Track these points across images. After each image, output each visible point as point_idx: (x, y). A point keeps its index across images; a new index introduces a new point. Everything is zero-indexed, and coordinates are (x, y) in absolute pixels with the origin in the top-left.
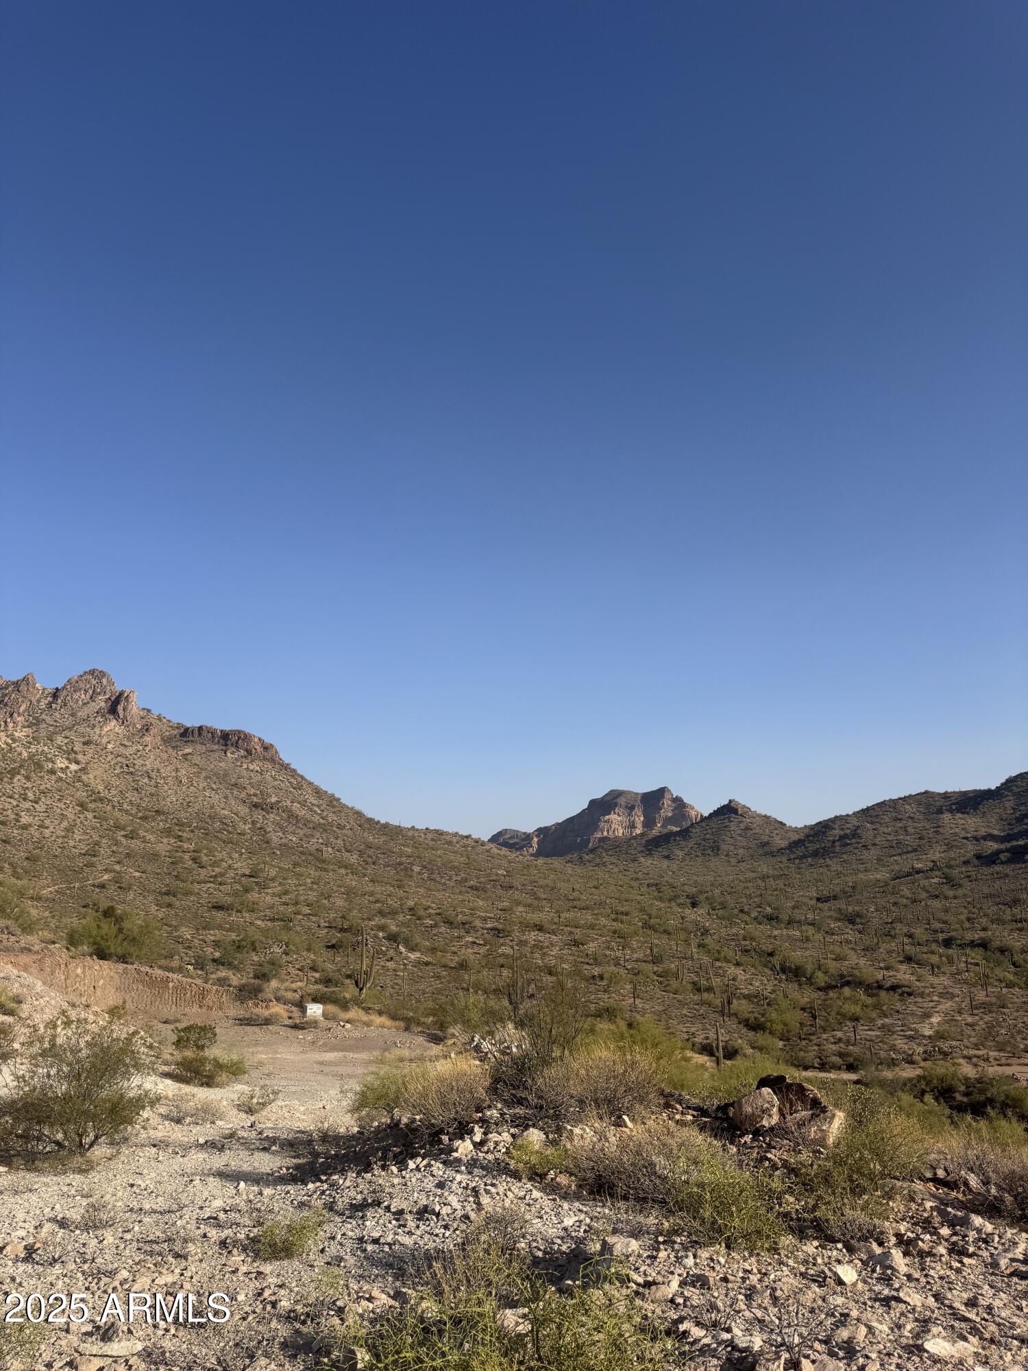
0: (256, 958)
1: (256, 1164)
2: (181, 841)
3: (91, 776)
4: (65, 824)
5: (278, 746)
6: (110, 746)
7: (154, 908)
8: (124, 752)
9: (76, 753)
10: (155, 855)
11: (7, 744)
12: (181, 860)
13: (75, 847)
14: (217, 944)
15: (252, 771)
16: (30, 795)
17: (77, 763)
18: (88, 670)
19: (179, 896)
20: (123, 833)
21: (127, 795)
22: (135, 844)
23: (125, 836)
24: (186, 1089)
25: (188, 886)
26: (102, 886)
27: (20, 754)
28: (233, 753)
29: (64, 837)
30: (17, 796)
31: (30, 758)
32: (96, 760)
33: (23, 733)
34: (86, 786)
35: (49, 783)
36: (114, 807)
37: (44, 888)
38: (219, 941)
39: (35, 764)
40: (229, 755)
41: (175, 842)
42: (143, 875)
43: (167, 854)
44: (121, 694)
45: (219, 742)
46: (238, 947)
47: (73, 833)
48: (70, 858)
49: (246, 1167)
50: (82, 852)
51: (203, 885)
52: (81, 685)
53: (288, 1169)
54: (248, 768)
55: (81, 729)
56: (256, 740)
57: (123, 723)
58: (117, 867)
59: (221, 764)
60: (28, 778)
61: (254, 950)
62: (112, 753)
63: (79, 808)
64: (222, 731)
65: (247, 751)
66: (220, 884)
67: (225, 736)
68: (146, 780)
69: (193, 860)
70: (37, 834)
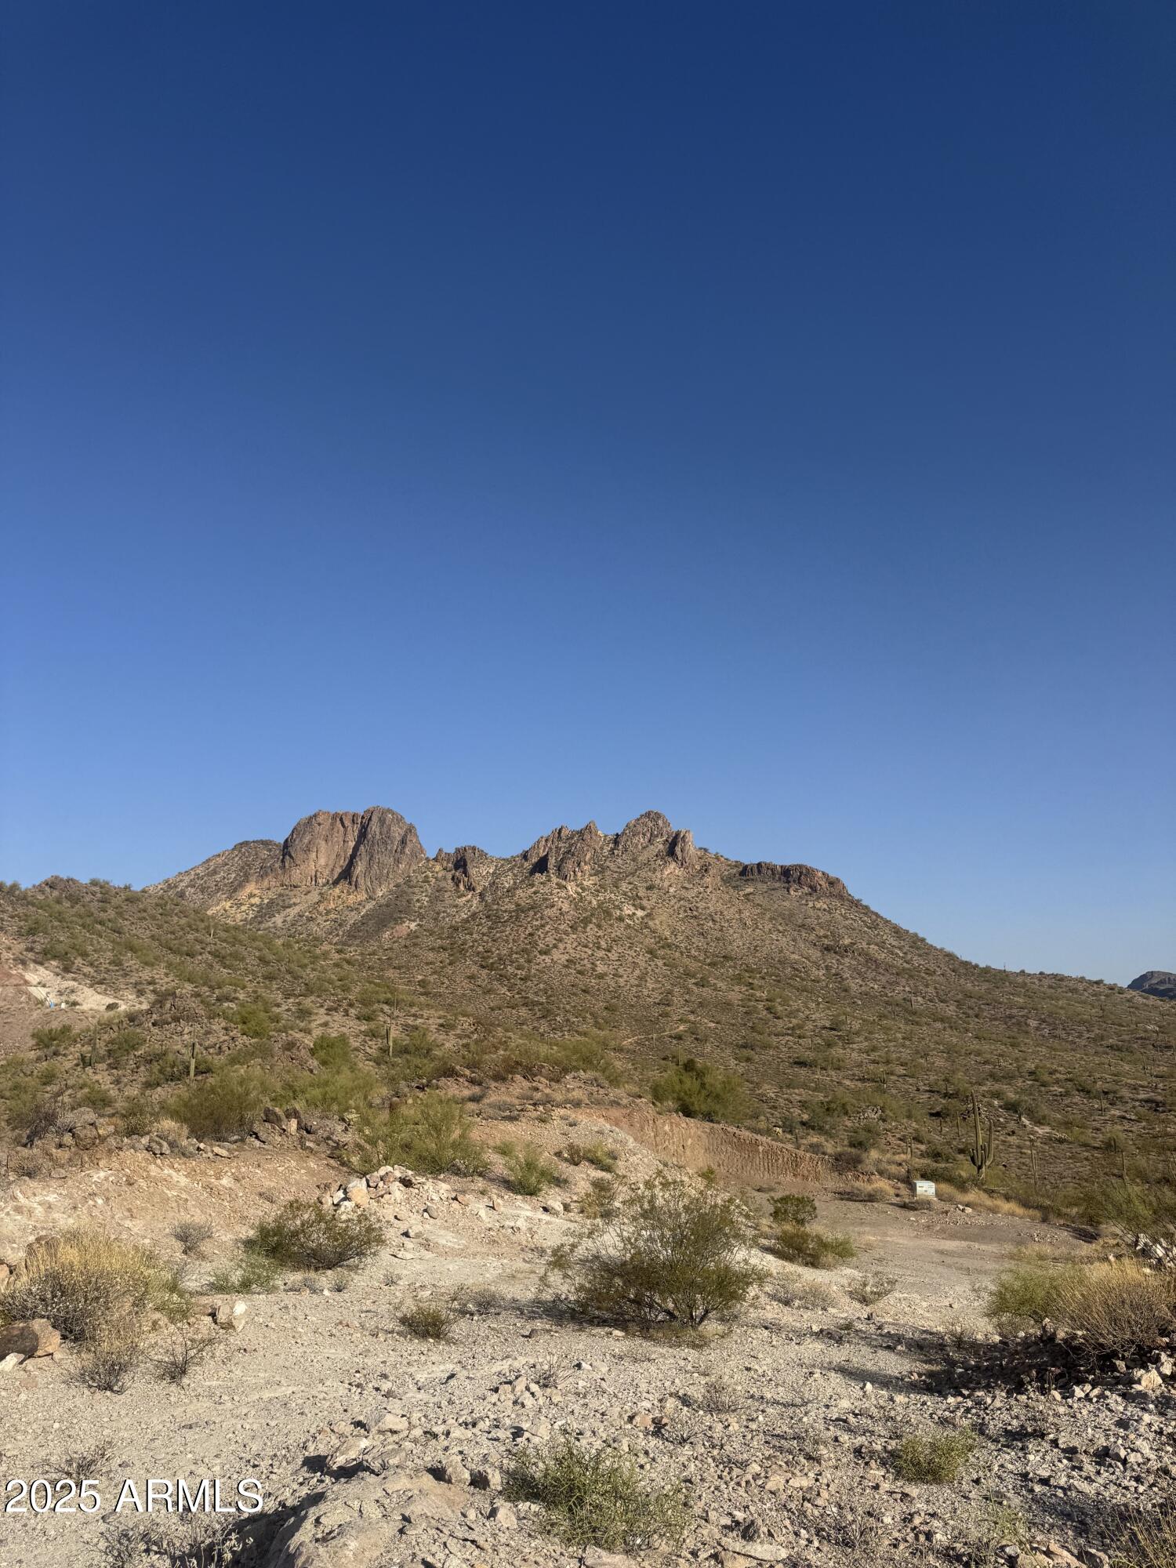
0: (849, 1124)
1: (882, 1364)
2: (752, 989)
3: (657, 922)
4: (637, 972)
5: (844, 880)
6: (672, 890)
7: (733, 1062)
8: (686, 895)
9: (641, 899)
10: (728, 1005)
11: (578, 894)
12: (755, 1010)
13: (649, 997)
14: (804, 1105)
15: (819, 910)
16: (603, 944)
17: (643, 909)
18: (644, 813)
19: (758, 1049)
20: (693, 981)
21: (693, 940)
22: (706, 992)
23: (696, 984)
24: (791, 1268)
25: (765, 1038)
26: (679, 1038)
27: (590, 903)
28: (796, 890)
29: (637, 986)
30: (591, 945)
31: (599, 907)
32: (660, 905)
33: (591, 882)
34: (654, 932)
35: (618, 930)
36: (682, 953)
37: (624, 1039)
38: (806, 1102)
39: (604, 911)
40: (792, 892)
41: (747, 990)
42: (719, 1026)
43: (740, 1003)
44: (678, 834)
45: (780, 879)
46: (828, 1110)
47: (646, 981)
48: (647, 1008)
49: (870, 1366)
50: (657, 1001)
51: (781, 1038)
52: (640, 829)
53: (920, 1375)
55: (643, 874)
56: (820, 874)
57: (682, 864)
58: (692, 1017)
59: (785, 904)
60: (599, 926)
61: (846, 1113)
62: (674, 897)
63: (649, 956)
64: (782, 867)
65: (811, 887)
66: (799, 1037)
67: (786, 872)
68: (710, 924)
69: (767, 1009)
70: (612, 983)
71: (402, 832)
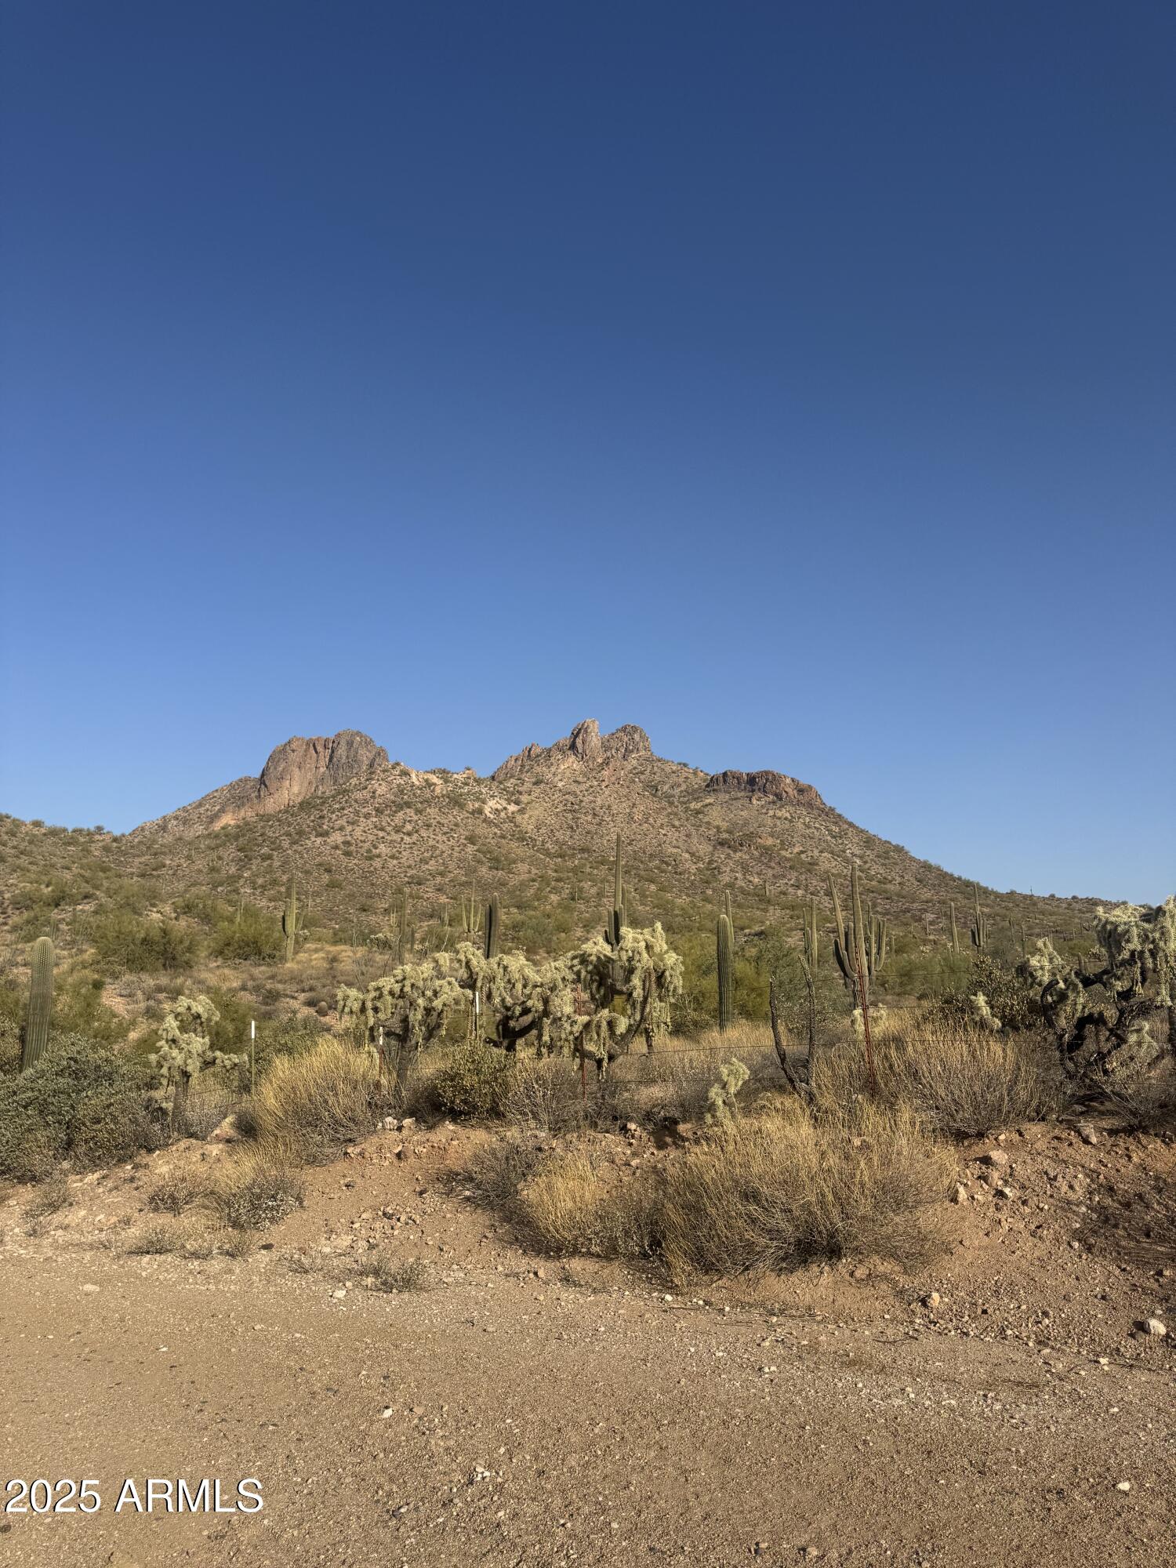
3: (526, 816)
6: (560, 784)
8: (575, 789)
15: (780, 818)
17: (517, 803)
18: (620, 727)
21: (556, 834)
28: (759, 799)
32: (540, 800)
40: (754, 801)
45: (745, 789)
52: (613, 743)
54: (774, 815)
56: (788, 781)
57: (583, 758)
59: (742, 813)
62: (560, 790)
64: (748, 775)
65: (776, 795)
67: (752, 780)
68: (589, 818)
71: (371, 756)
